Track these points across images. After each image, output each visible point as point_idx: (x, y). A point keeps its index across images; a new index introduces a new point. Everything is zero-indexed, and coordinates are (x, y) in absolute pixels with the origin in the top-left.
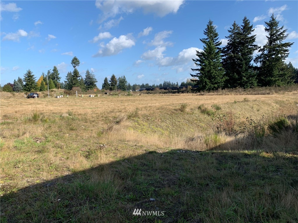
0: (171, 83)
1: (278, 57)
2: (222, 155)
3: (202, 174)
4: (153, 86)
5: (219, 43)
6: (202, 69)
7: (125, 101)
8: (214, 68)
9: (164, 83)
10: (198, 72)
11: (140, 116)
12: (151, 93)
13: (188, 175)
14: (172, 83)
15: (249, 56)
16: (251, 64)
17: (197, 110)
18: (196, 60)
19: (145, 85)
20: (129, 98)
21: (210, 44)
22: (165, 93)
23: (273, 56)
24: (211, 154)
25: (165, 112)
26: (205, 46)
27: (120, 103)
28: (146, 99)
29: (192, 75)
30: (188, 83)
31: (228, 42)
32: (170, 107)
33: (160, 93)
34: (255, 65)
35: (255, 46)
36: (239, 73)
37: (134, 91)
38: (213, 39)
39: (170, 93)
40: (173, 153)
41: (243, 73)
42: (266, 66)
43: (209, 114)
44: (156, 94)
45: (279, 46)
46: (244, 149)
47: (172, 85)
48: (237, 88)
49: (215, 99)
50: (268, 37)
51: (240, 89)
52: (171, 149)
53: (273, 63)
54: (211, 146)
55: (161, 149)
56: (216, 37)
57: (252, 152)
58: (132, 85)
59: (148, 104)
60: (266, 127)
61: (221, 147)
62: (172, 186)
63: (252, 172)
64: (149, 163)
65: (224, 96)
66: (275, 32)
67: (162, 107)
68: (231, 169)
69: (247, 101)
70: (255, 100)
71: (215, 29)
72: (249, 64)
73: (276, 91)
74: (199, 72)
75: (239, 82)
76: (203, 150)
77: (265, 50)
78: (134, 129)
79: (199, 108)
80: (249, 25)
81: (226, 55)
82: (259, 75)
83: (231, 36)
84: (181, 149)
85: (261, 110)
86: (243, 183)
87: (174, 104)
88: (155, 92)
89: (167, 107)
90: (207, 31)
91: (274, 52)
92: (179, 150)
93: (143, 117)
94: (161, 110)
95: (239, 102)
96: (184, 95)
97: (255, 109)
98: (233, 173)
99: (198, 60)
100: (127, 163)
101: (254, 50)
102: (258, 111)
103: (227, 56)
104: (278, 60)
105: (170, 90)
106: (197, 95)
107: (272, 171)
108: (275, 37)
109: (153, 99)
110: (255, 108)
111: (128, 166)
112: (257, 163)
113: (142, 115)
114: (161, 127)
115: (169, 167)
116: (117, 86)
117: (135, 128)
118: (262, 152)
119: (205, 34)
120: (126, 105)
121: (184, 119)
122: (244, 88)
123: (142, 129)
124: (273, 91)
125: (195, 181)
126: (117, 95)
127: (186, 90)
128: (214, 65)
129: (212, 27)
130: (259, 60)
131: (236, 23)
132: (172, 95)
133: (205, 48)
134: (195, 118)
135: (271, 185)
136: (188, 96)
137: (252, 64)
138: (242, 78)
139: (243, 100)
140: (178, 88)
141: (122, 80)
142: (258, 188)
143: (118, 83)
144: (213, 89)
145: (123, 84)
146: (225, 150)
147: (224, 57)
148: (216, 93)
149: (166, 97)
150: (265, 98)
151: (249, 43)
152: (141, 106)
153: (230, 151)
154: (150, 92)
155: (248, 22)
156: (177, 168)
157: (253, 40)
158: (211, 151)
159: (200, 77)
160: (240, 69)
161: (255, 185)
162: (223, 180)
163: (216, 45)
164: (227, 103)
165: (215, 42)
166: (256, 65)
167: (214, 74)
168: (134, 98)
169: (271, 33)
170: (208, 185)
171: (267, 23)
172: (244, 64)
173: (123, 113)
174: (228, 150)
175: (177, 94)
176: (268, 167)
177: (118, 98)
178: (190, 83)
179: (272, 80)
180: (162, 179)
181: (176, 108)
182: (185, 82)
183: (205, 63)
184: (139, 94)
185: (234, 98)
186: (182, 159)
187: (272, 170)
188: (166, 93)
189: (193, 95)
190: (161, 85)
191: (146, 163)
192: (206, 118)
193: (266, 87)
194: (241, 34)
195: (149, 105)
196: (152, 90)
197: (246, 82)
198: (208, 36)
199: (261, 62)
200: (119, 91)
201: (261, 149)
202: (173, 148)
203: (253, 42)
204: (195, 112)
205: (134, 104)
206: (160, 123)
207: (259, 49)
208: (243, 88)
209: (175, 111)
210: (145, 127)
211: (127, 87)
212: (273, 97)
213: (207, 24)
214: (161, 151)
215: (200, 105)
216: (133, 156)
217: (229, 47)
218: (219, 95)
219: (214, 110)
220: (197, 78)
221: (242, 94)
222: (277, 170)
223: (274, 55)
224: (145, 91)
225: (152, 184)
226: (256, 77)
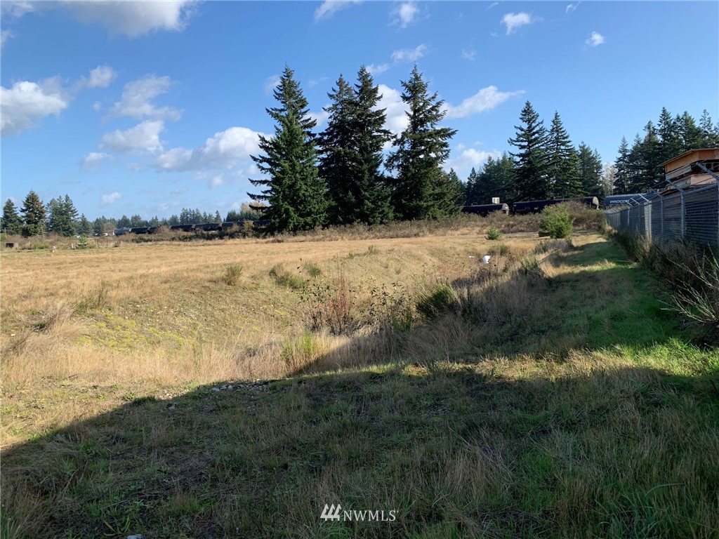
0: (202, 215)
1: (429, 159)
2: (321, 382)
3: (274, 440)
4: (154, 221)
5: (310, 121)
6: (276, 181)
7: (71, 263)
8: (302, 179)
9: (184, 214)
10: (265, 187)
11: (114, 304)
12: (147, 241)
13: (237, 450)
14: (205, 213)
15: (375, 155)
16: (379, 171)
17: (267, 278)
18: (261, 159)
19: (130, 219)
20: (82, 255)
21: (290, 122)
22: (186, 238)
23: (422, 156)
24: (295, 385)
25: (185, 288)
26: (280, 128)
27: (54, 271)
28: (132, 255)
29: (252, 196)
30: (245, 213)
31: (331, 120)
32: (199, 274)
33: (173, 239)
34: (387, 174)
35: (386, 132)
36: (357, 192)
37: (98, 236)
38: (295, 112)
39: (200, 238)
40: (201, 396)
41: (365, 191)
42: (409, 174)
43: (295, 285)
44: (162, 243)
45: (430, 136)
46: (370, 363)
47: (206, 219)
48: (355, 223)
49: (307, 251)
50: (409, 115)
51: (361, 227)
52: (197, 385)
53: (423, 171)
54: (298, 364)
55: (168, 387)
56: (302, 107)
57: (385, 367)
58: (91, 219)
59: (136, 270)
60: (414, 309)
61: (322, 363)
62: (193, 488)
63: (386, 416)
64: (131, 433)
65: (327, 243)
66: (421, 104)
67: (175, 275)
68: (342, 415)
69: (376, 252)
70: (392, 250)
71: (298, 89)
72: (376, 172)
73: (430, 230)
74: (270, 188)
75: (358, 210)
76: (280, 376)
77: (404, 143)
78: (95, 341)
79: (273, 273)
80: (371, 85)
81: (326, 150)
82: (396, 197)
83: (335, 107)
84: (223, 383)
85: (405, 271)
86: (367, 446)
87: (208, 267)
88: (160, 238)
89: (191, 274)
90: (281, 92)
91: (423, 148)
92: (219, 385)
93: (123, 306)
94: (173, 285)
95: (359, 255)
96: (236, 242)
97: (392, 270)
98: (344, 425)
99: (264, 160)
100: (62, 442)
101: (385, 140)
102: (398, 272)
103: (328, 153)
104: (431, 163)
105: (201, 231)
106: (266, 243)
107: (427, 408)
108: (422, 116)
109: (153, 255)
110: (393, 266)
111: (66, 450)
112: (397, 393)
113: (119, 302)
114: (174, 328)
115: (187, 436)
116: (47, 224)
117: (97, 338)
118: (406, 365)
119: (276, 98)
120: (71, 275)
121: (237, 303)
122: (370, 224)
123: (120, 339)
124: (425, 229)
125: (254, 461)
126: (46, 247)
127: (240, 232)
128: (302, 171)
129: (291, 84)
130: (396, 163)
131: (345, 79)
132: (206, 244)
133: (278, 131)
134: (263, 298)
135: (424, 441)
136: (246, 246)
137: (381, 173)
138: (363, 201)
139: (367, 250)
140: (221, 225)
141: (61, 205)
142: (399, 454)
143: (48, 215)
144: (304, 228)
145: (65, 216)
146: (329, 370)
147: (324, 156)
148: (309, 237)
149: (189, 248)
150: (410, 245)
151: (374, 124)
152: (116, 276)
153: (340, 371)
154: (145, 236)
155: (369, 79)
156: (208, 434)
157: (380, 119)
158: (297, 377)
159: (272, 200)
160: (358, 183)
161: (391, 447)
162: (323, 447)
163: (305, 127)
164: (334, 259)
165: (302, 120)
166: (390, 175)
167: (303, 192)
168: (97, 256)
169: (415, 105)
170: (286, 467)
171: (405, 85)
172: (366, 172)
173: (62, 298)
174: (336, 370)
175: (217, 241)
176: (417, 398)
177: (48, 255)
178: (250, 214)
179: (421, 207)
180: (165, 473)
181: (214, 277)
182: (238, 212)
183: (281, 166)
184: (112, 244)
185: (349, 246)
186: (225, 407)
187: (427, 404)
188: (191, 238)
189: (257, 243)
190: (174, 219)
191: (122, 433)
192: (288, 295)
193: (410, 220)
194: (356, 104)
195: (141, 272)
196: (150, 233)
197: (373, 211)
198: (283, 102)
199: (398, 166)
200: (53, 236)
201: (405, 358)
202: (204, 381)
203: (382, 123)
204: (262, 284)
205: (98, 270)
206: (170, 318)
207: (394, 139)
208: (367, 224)
209: (212, 285)
210: (127, 333)
211: (77, 225)
212: (425, 242)
213: (282, 75)
214: (168, 395)
215: (275, 267)
216: (83, 418)
217: (332, 132)
218: (317, 240)
219: (305, 276)
220: (267, 203)
221: (364, 237)
222: (436, 404)
223: (423, 153)
224: (133, 236)
225: (138, 493)
226: (390, 199)
